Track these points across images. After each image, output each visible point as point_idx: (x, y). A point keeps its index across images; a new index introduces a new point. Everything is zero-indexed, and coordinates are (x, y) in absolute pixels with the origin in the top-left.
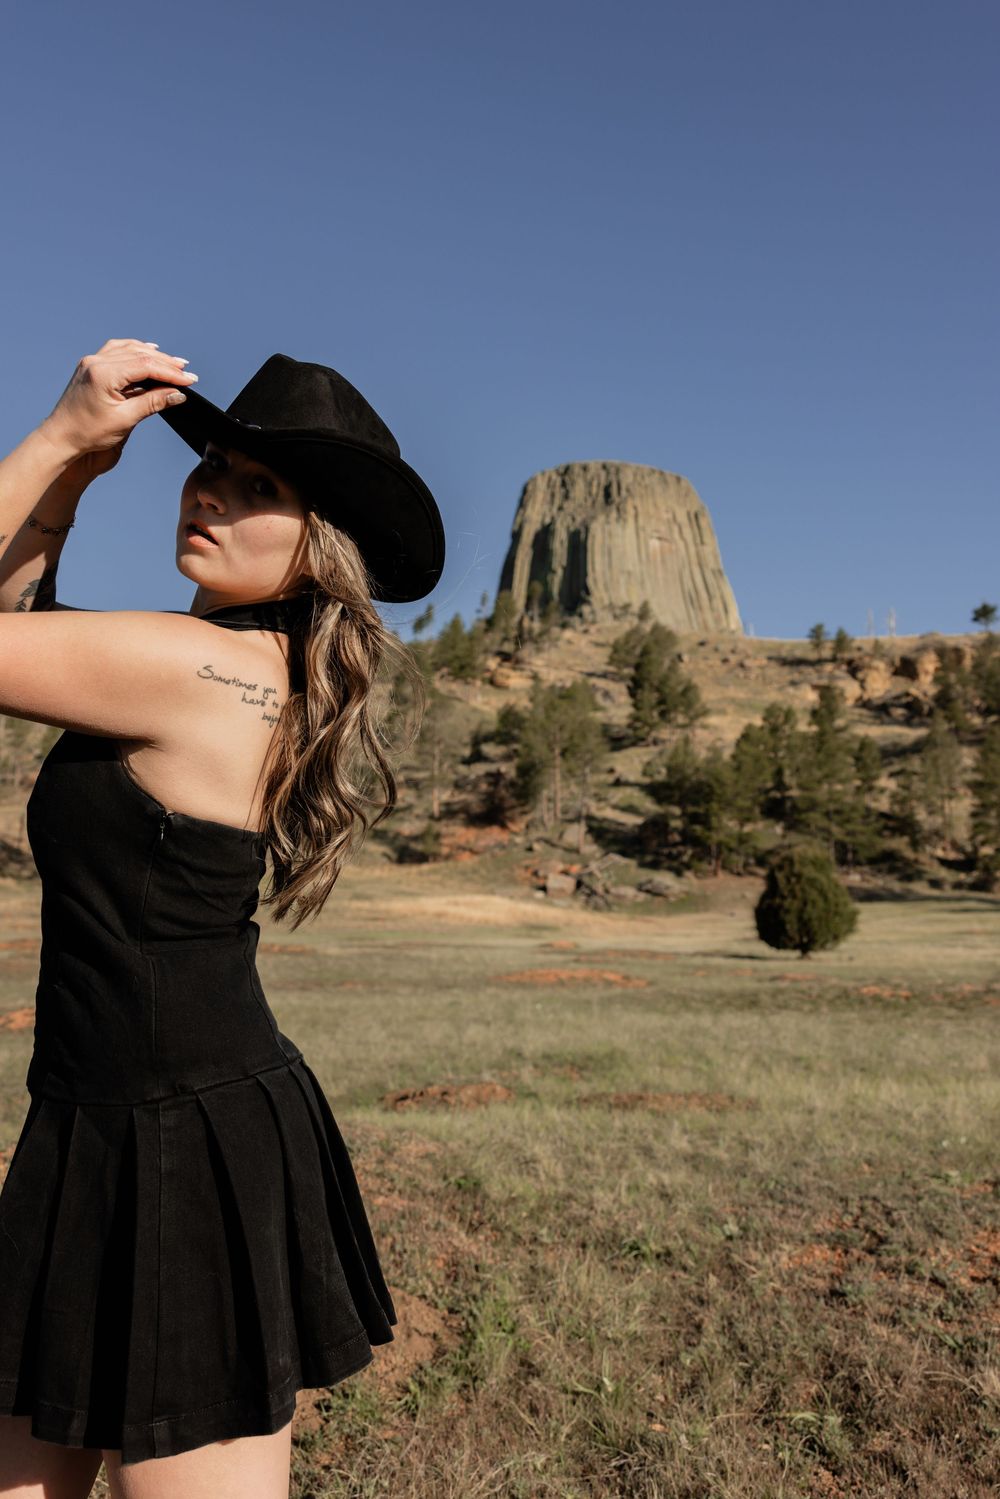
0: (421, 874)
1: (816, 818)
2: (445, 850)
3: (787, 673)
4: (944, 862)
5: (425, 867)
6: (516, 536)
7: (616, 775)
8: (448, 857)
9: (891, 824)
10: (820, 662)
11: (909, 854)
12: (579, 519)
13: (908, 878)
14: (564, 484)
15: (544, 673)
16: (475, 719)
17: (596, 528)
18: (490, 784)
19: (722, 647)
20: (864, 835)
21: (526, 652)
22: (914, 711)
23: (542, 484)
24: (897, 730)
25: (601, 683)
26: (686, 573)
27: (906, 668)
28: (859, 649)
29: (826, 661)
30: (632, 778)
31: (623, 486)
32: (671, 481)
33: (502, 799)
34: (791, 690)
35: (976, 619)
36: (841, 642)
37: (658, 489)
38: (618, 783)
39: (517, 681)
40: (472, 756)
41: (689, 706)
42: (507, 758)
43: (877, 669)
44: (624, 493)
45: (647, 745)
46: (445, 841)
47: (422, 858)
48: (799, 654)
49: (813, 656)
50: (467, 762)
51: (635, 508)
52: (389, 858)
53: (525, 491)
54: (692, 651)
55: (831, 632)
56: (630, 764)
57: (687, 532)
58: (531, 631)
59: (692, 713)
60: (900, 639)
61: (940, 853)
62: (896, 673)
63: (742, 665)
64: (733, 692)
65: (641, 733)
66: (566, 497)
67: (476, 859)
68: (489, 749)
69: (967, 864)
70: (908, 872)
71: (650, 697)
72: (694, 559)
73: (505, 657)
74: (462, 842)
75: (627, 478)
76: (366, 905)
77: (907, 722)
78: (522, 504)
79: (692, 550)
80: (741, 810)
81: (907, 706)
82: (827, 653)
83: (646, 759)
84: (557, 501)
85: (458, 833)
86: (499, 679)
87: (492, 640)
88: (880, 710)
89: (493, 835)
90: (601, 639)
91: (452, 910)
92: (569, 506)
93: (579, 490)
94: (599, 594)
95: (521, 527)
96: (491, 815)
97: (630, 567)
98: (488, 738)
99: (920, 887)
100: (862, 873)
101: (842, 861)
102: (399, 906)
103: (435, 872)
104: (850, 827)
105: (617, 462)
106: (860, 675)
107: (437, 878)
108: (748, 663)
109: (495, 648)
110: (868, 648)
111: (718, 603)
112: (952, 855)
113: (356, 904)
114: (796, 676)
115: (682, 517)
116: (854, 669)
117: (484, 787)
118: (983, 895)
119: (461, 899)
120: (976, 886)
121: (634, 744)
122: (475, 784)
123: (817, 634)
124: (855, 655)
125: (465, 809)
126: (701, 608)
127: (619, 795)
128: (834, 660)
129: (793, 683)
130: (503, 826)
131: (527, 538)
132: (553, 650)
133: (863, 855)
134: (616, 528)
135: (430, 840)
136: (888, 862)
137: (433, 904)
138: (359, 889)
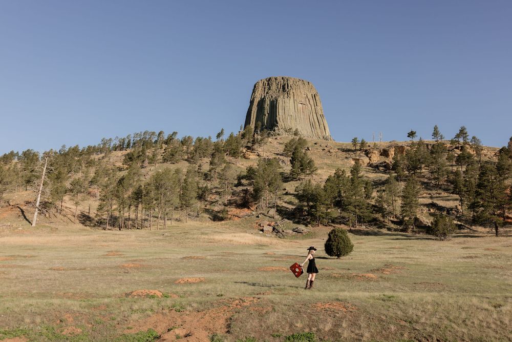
0: (222, 225)
1: (351, 208)
2: (229, 216)
3: (344, 154)
4: (393, 222)
5: (223, 222)
6: (252, 102)
7: (286, 191)
8: (230, 219)
9: (376, 209)
10: (356, 150)
11: (382, 219)
12: (274, 97)
13: (380, 227)
14: (268, 84)
15: (261, 153)
16: (239, 171)
17: (280, 100)
18: (244, 194)
19: (322, 145)
20: (367, 213)
21: (255, 147)
22: (386, 168)
23: (261, 84)
24: (381, 175)
25: (281, 157)
26: (311, 116)
27: (385, 153)
28: (369, 146)
29: (358, 150)
30: (291, 192)
31: (289, 86)
32: (306, 83)
33: (248, 199)
34: (346, 160)
35: (408, 136)
36: (363, 144)
37: (301, 86)
38: (287, 194)
39: (252, 156)
40: (238, 184)
41: (311, 167)
42: (250, 184)
43: (375, 153)
44: (289, 88)
45: (297, 181)
46: (229, 213)
47: (221, 219)
48: (348, 148)
49: (353, 148)
50: (236, 186)
51: (293, 93)
52: (211, 219)
53: (255, 86)
54: (312, 146)
55: (359, 140)
56: (291, 187)
57: (311, 101)
58: (257, 139)
59: (311, 170)
60: (383, 143)
61: (392, 219)
62: (381, 155)
63: (329, 152)
64: (326, 161)
65: (295, 176)
66: (269, 89)
67: (240, 219)
68: (244, 181)
69: (400, 223)
70: (381, 225)
71: (297, 164)
72: (314, 112)
73: (248, 148)
74: (235, 213)
75: (290, 83)
76: (206, 237)
77: (385, 172)
78: (254, 91)
79: (313, 107)
80: (327, 205)
81: (385, 166)
82: (358, 148)
83: (296, 186)
84: (266, 91)
85: (233, 210)
86: (247, 156)
87: (244, 142)
88: (375, 168)
89: (245, 211)
90: (281, 142)
91: (234, 239)
92: (271, 92)
93: (274, 87)
94: (281, 123)
95: (254, 99)
96: (244, 204)
97: (292, 114)
98: (243, 178)
99: (384, 231)
100: (365, 226)
101: (359, 222)
102: (218, 237)
103: (227, 224)
104: (362, 210)
105: (287, 77)
106: (369, 155)
107: (228, 226)
108: (331, 151)
109: (245, 145)
110: (372, 146)
111: (322, 126)
112: (395, 220)
113: (203, 236)
114: (348, 156)
115: (309, 96)
116: (367, 153)
117: (242, 195)
118: (404, 233)
119: (236, 235)
120: (402, 231)
121: (292, 180)
122: (239, 193)
123: (354, 141)
124: (368, 148)
125: (235, 202)
126: (316, 128)
127: (287, 198)
128: (360, 150)
129: (346, 158)
130: (249, 208)
131: (256, 103)
132: (265, 145)
133: (366, 219)
134: (287, 100)
135: (224, 213)
136: (374, 222)
137: (228, 237)
138: (203, 230)
